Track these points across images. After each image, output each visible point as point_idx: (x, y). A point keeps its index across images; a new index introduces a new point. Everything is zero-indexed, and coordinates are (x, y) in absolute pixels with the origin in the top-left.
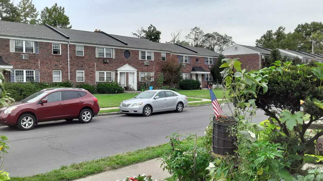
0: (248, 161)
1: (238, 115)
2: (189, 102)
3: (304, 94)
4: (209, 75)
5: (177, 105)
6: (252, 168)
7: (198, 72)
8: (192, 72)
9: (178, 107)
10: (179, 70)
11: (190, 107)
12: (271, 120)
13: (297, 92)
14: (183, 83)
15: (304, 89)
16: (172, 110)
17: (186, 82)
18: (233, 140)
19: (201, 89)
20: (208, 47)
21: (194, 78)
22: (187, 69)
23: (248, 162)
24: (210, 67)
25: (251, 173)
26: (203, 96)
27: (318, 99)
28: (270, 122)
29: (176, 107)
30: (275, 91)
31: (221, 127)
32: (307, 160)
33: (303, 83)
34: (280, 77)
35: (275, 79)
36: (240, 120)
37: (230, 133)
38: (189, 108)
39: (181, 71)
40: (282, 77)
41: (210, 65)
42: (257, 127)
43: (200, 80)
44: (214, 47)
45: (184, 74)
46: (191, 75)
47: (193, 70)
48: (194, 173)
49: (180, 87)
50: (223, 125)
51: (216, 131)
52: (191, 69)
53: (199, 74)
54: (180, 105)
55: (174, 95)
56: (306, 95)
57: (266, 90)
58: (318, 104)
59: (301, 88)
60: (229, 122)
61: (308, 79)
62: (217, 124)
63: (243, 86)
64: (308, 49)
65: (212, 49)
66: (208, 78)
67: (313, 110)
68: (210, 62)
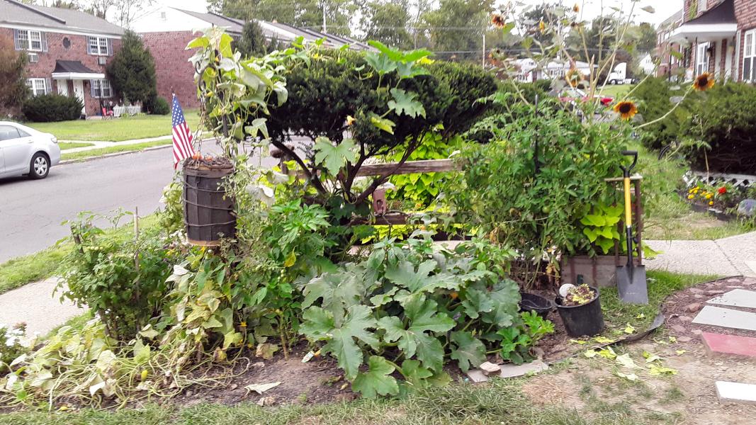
0: (265, 244)
1: (234, 153)
2: (62, 152)
3: (352, 103)
4: (101, 83)
5: (33, 161)
6: (274, 255)
7: (73, 75)
8: (56, 75)
9: (36, 165)
10: (18, 69)
11: (66, 163)
12: (283, 167)
13: (341, 100)
14: (32, 104)
15: (353, 94)
16: (19, 173)
17: (43, 101)
18: (230, 207)
19: (84, 118)
20: (89, 10)
21: (63, 91)
22: (42, 67)
23: (265, 247)
24: (103, 61)
25: (274, 266)
26: (95, 136)
27: (375, 112)
28: (283, 170)
29: (29, 166)
30: (300, 100)
31: (203, 182)
32: (360, 233)
33: (349, 81)
34: (307, 71)
35: (298, 75)
36: (238, 164)
37: (226, 191)
38: (62, 166)
39: (24, 72)
40: (310, 70)
41: (102, 56)
42: (273, 176)
43: (79, 94)
44: (105, 11)
45: (33, 80)
46: (54, 82)
47: (59, 68)
48: (138, 297)
49: (26, 115)
50: (208, 176)
51: (193, 192)
52: (51, 66)
53: (76, 81)
54: (40, 159)
55: (19, 135)
56: (356, 105)
57: (283, 99)
58: (379, 121)
59: (347, 92)
60: (220, 169)
61: (356, 73)
62: (195, 174)
63: (241, 89)
64: (315, 24)
65: (101, 16)
66: (99, 90)
67: (370, 135)
68: (101, 48)
